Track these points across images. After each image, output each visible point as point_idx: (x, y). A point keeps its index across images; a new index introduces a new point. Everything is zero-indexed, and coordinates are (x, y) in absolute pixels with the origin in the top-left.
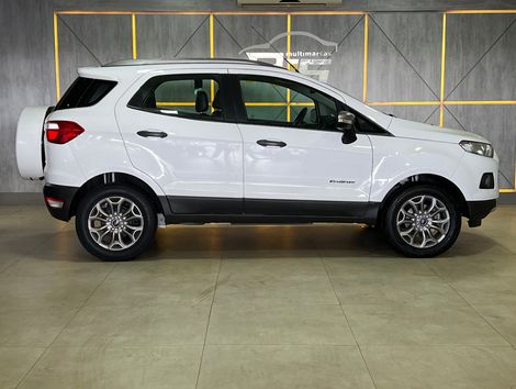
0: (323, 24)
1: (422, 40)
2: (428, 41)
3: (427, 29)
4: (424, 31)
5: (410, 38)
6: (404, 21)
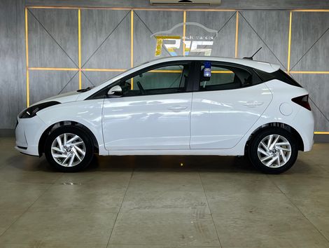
0: (208, 17)
2: (279, 30)
4: (277, 23)
5: (267, 27)
6: (263, 16)
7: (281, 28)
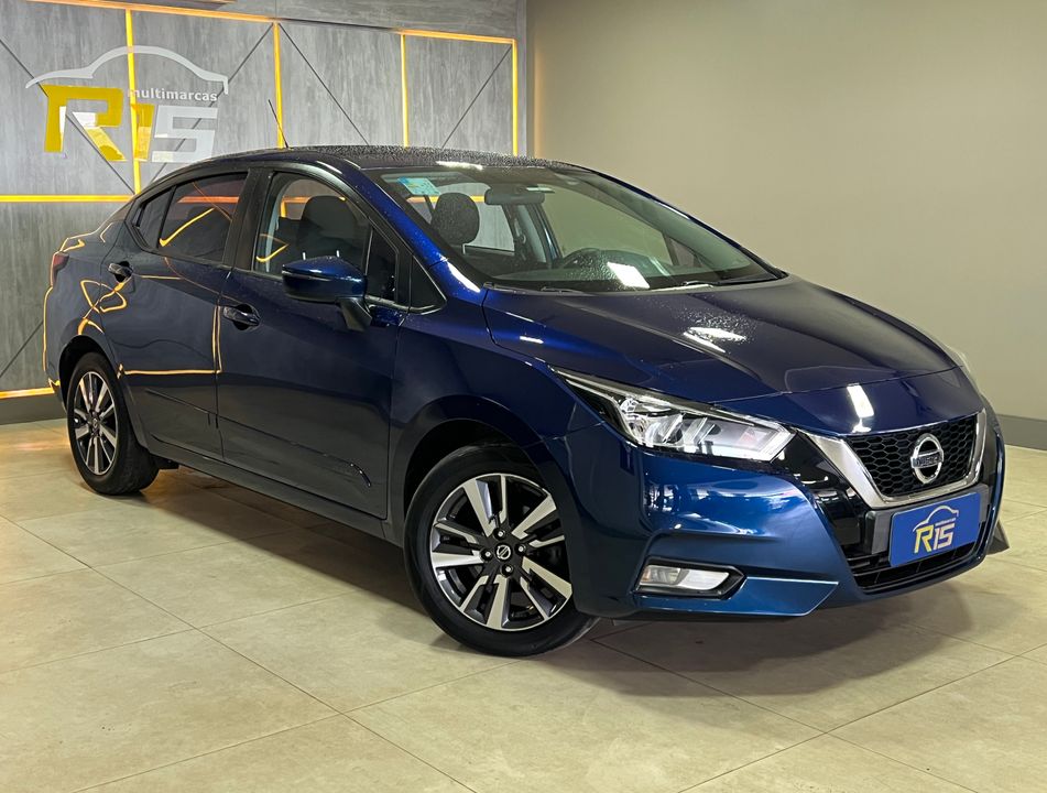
0: (197, 34)
1: (371, 81)
2: (379, 84)
3: (378, 61)
4: (373, 62)
5: (352, 76)
6: (340, 42)
7: (384, 79)
